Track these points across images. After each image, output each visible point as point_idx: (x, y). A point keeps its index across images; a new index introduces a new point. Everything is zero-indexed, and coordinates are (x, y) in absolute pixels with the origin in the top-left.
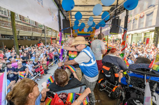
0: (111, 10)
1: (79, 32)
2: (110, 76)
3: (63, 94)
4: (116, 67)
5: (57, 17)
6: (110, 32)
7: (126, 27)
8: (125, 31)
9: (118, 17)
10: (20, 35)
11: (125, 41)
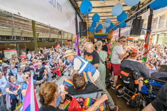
0: (131, 9)
1: (95, 33)
2: (128, 82)
3: (80, 98)
4: (137, 73)
5: (74, 21)
6: (131, 34)
7: (149, 28)
8: (148, 33)
9: (141, 17)
10: (39, 37)
11: (148, 44)
